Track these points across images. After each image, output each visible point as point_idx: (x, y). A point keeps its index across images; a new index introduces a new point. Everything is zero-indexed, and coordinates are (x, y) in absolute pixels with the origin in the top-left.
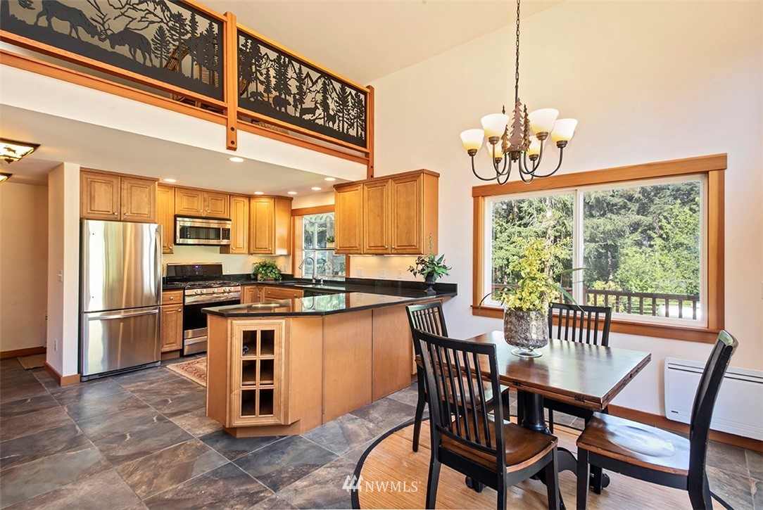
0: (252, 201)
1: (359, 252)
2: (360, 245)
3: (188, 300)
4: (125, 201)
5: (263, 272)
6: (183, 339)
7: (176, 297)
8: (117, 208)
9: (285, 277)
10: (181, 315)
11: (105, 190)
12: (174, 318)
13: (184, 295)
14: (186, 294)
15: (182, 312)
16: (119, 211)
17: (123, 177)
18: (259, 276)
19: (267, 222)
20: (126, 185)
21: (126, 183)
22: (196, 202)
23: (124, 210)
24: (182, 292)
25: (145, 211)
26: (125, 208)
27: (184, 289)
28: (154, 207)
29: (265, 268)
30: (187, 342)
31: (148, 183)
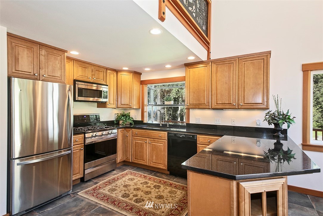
0: (119, 74)
1: (208, 107)
2: (209, 103)
3: (88, 141)
4: (43, 65)
5: (124, 119)
6: (84, 170)
7: (79, 139)
8: (37, 70)
9: (136, 122)
10: (83, 152)
11: (27, 54)
12: (78, 155)
13: (85, 138)
14: (86, 137)
15: (83, 150)
16: (39, 73)
17: (42, 45)
18: (121, 122)
19: (128, 88)
20: (43, 52)
21: (43, 51)
22: (87, 72)
23: (42, 72)
24: (83, 135)
25: (58, 74)
26: (43, 70)
27: (85, 133)
28: (64, 72)
29: (125, 117)
30: (87, 172)
31: (60, 53)
